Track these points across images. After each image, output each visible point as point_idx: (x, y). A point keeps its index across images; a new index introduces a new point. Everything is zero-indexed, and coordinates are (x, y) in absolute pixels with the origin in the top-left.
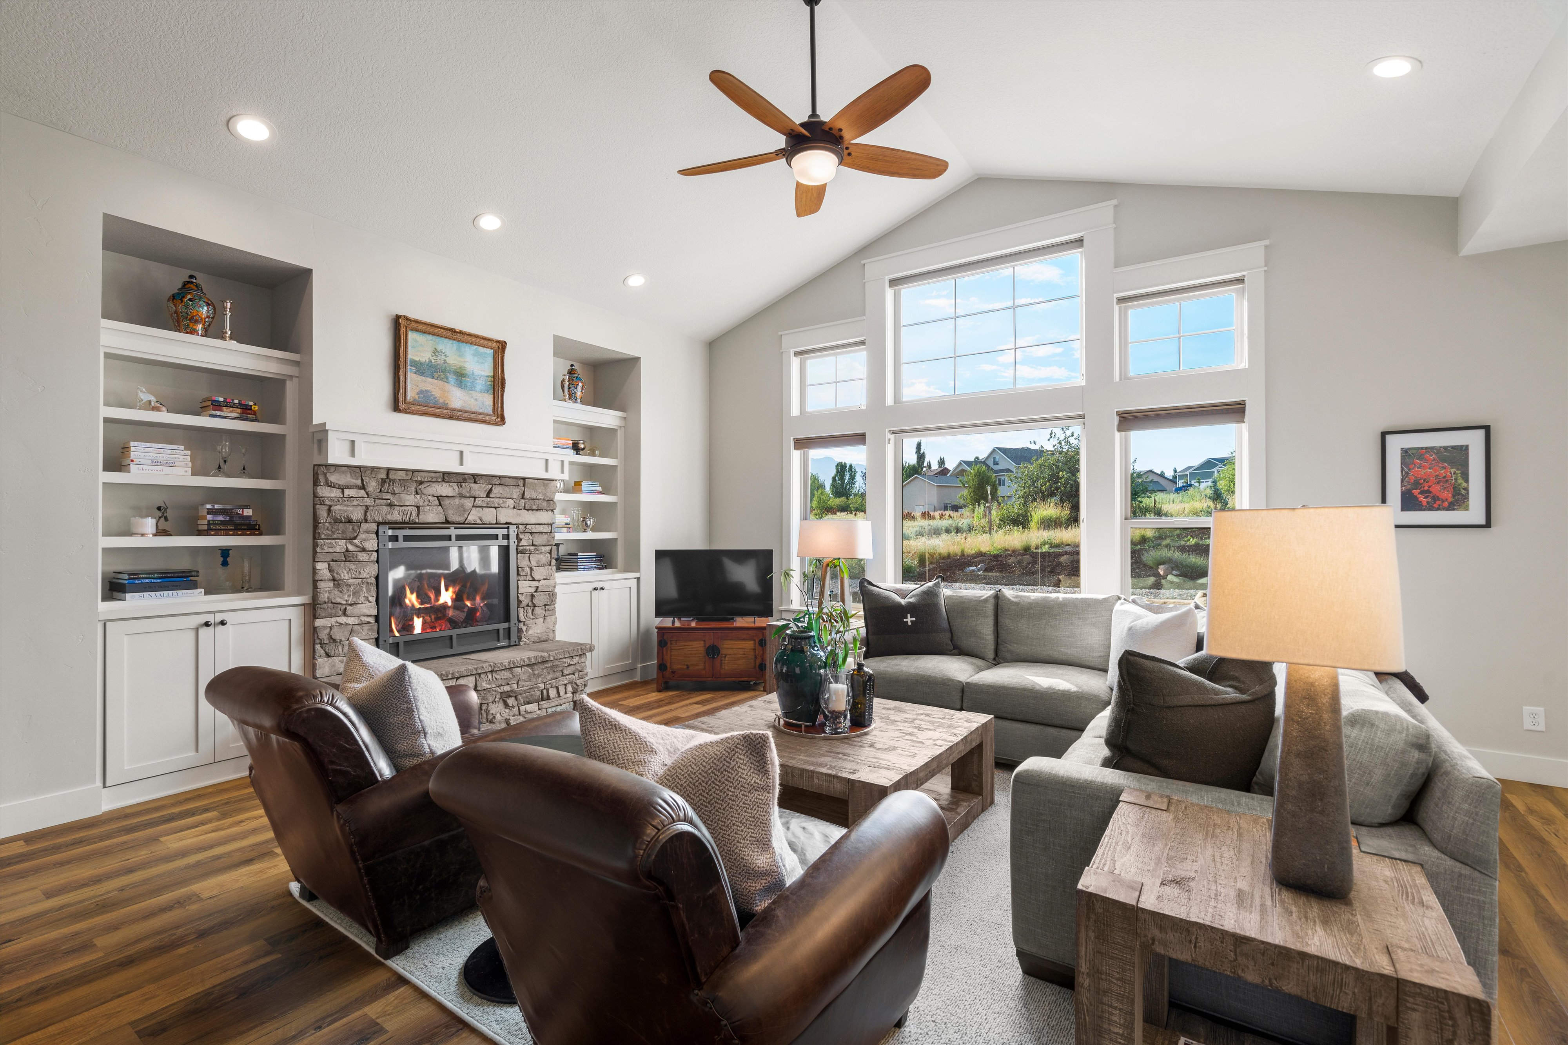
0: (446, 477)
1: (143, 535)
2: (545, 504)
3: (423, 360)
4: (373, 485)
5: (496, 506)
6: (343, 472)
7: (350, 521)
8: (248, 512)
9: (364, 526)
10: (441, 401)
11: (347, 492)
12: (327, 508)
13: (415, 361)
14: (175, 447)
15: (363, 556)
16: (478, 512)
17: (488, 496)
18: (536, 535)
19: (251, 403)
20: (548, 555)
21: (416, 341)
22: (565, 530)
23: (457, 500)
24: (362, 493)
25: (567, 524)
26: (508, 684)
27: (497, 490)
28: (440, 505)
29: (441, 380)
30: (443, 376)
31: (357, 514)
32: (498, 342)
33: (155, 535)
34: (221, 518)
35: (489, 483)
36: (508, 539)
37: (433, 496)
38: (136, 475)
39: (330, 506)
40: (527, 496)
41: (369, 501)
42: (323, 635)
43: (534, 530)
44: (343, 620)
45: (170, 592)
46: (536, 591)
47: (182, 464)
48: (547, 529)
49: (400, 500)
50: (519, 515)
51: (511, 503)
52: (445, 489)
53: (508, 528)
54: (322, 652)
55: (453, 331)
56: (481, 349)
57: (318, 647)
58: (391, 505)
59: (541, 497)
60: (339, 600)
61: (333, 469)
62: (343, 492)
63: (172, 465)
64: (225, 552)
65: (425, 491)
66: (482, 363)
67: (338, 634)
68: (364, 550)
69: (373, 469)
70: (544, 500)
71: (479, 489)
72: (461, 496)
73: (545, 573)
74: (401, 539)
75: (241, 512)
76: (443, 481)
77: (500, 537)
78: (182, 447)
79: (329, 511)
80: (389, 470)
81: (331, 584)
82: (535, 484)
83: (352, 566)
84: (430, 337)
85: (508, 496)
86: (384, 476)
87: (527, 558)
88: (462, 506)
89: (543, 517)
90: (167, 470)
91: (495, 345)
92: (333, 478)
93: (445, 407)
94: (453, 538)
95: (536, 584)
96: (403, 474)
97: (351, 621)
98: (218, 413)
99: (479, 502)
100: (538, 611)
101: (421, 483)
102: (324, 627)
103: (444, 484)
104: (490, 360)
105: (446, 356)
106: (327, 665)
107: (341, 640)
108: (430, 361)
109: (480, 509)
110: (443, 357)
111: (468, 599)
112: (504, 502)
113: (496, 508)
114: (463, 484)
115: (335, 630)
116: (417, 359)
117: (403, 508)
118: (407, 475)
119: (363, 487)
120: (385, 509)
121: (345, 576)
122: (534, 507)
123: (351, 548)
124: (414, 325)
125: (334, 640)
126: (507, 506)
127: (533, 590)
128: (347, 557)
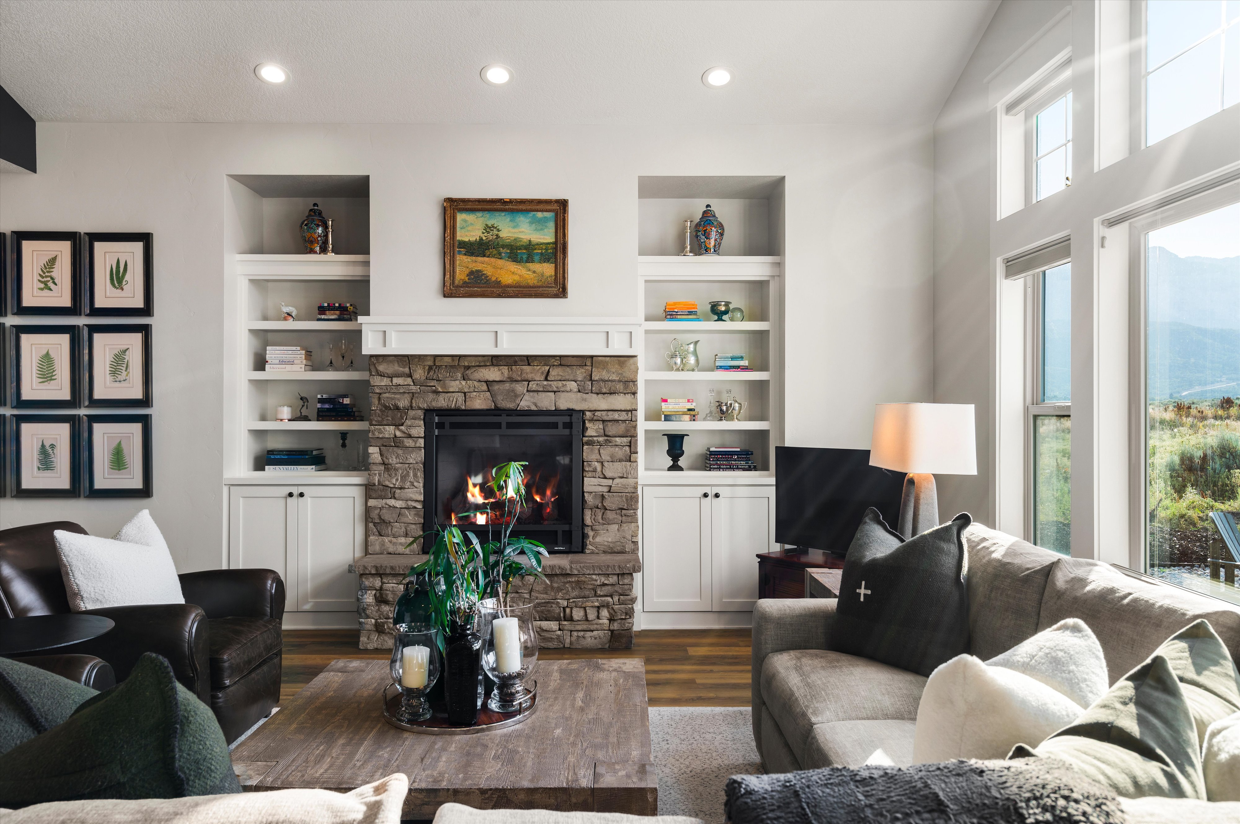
0: (495, 360)
1: (281, 420)
2: (621, 387)
3: (473, 239)
4: (419, 373)
5: (555, 389)
6: (391, 362)
7: (397, 408)
8: (347, 401)
9: (411, 413)
10: (494, 279)
11: (396, 381)
12: (377, 396)
13: (464, 242)
14: (294, 348)
15: (409, 443)
16: (533, 397)
17: (546, 379)
18: (610, 424)
19: (348, 305)
20: (627, 448)
21: (465, 221)
22: (687, 417)
23: (507, 386)
24: (409, 381)
25: (689, 410)
27: (554, 373)
28: (489, 391)
29: (493, 256)
30: (495, 252)
31: (403, 403)
32: (557, 201)
33: (289, 420)
34: (327, 406)
35: (546, 365)
36: (571, 428)
37: (479, 381)
38: (271, 373)
39: (380, 394)
40: (595, 377)
41: (414, 388)
42: (374, 514)
43: (606, 418)
44: (392, 502)
45: (292, 467)
46: (609, 491)
47: (299, 362)
48: (624, 416)
49: (444, 386)
50: (585, 400)
51: (573, 385)
52: (493, 374)
53: (571, 416)
54: (375, 530)
55: (501, 201)
56: (540, 215)
57: (371, 525)
58: (436, 392)
59: (614, 377)
60: (387, 483)
61: (381, 359)
62: (392, 381)
63: (292, 363)
64: (344, 435)
65: (471, 377)
66: (542, 229)
67: (387, 516)
68: (410, 436)
69: (421, 358)
70: (620, 381)
71: (535, 373)
72: (512, 380)
73: (620, 470)
74: (447, 426)
75: (341, 401)
76: (493, 365)
77: (560, 426)
78: (299, 348)
79: (379, 399)
80: (435, 357)
81: (382, 468)
82: (607, 363)
83: (400, 452)
84: (479, 214)
85: (571, 378)
86: (430, 363)
87: (597, 451)
88: (513, 391)
89: (620, 402)
90: (288, 367)
91: (556, 207)
92: (381, 368)
93: (498, 283)
94: (504, 425)
95: (609, 482)
96: (449, 360)
97: (399, 504)
98: (323, 317)
99: (533, 386)
100: (610, 515)
101: (468, 368)
102: (375, 508)
103: (492, 368)
104: (551, 225)
105: (498, 230)
106: (377, 543)
107: (390, 522)
108: (481, 239)
109: (535, 394)
110: (495, 232)
111: (538, 493)
112: (564, 386)
113: (555, 392)
114: (514, 367)
115: (384, 511)
116: (466, 239)
117: (449, 394)
118: (453, 360)
119: (410, 376)
120: (431, 396)
121: (393, 460)
122: (604, 390)
123: (398, 434)
124: (462, 206)
125: (384, 521)
126: (568, 389)
127: (606, 489)
128: (396, 442)
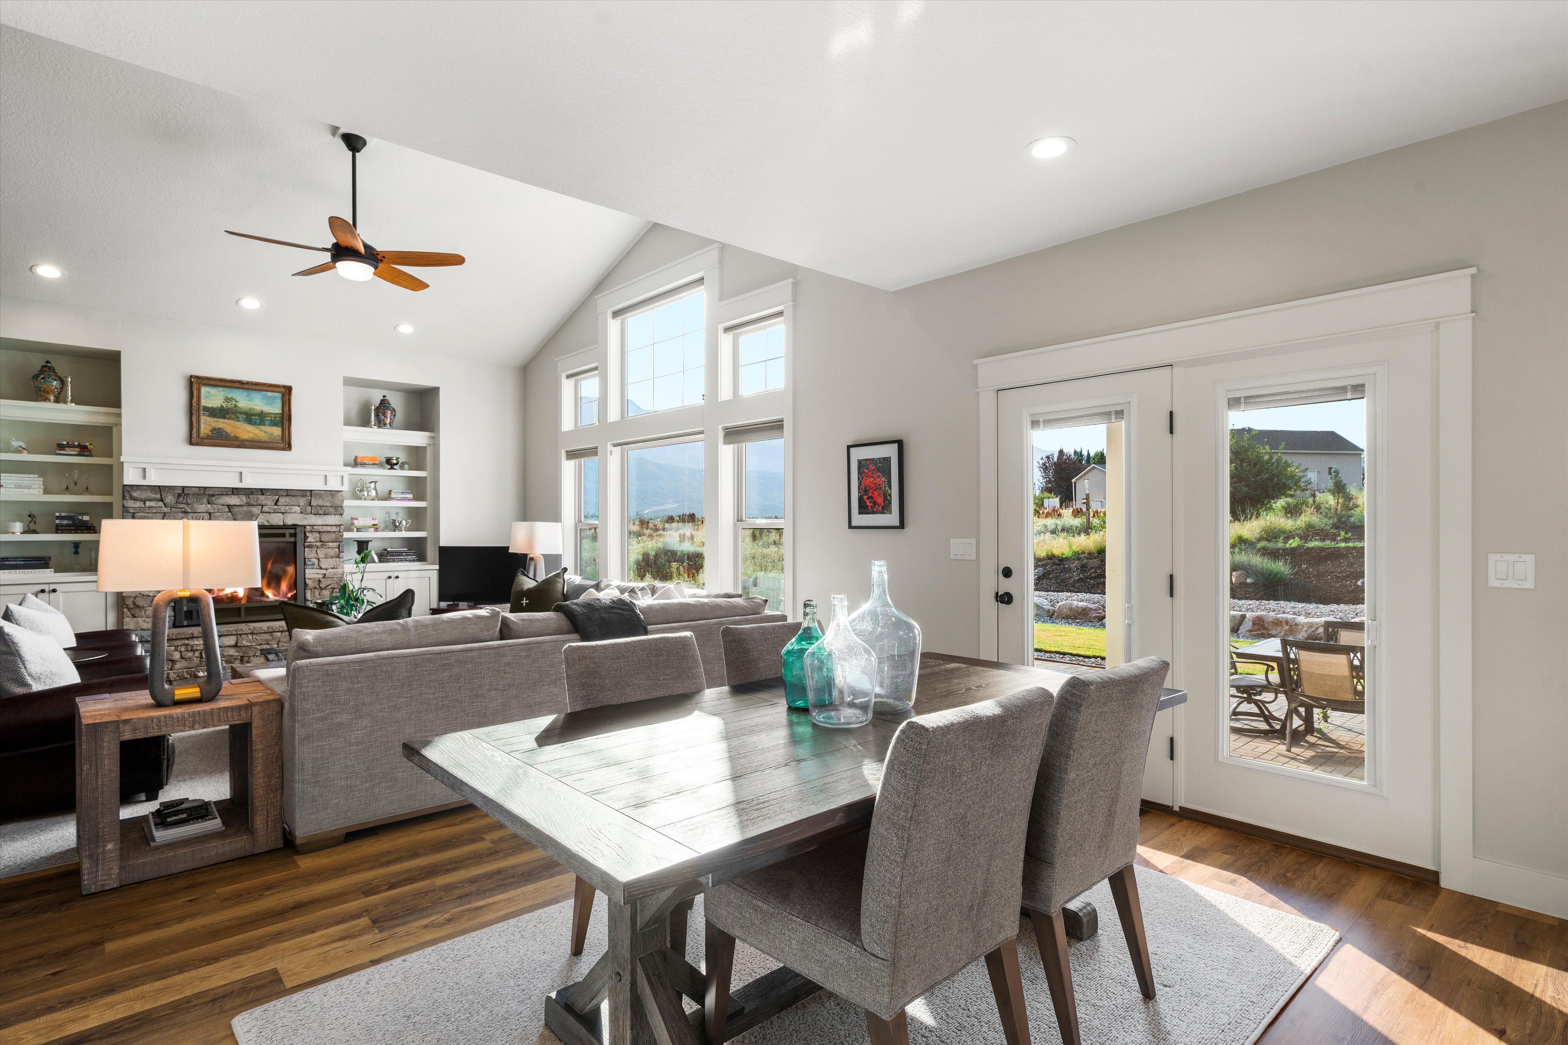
0: (235, 491)
1: (14, 533)
2: (332, 510)
3: (215, 406)
4: (170, 499)
5: (283, 511)
6: (144, 490)
8: (85, 517)
10: (232, 435)
11: (148, 504)
12: (131, 514)
13: (208, 407)
14: (31, 476)
16: (266, 516)
17: (276, 504)
18: (324, 534)
19: (87, 445)
20: (337, 550)
21: (209, 393)
22: (372, 530)
23: (245, 508)
24: (161, 504)
25: (372, 525)
26: (268, 644)
27: (282, 500)
28: (230, 511)
29: (232, 419)
30: (233, 416)
32: (284, 387)
33: (23, 533)
34: (66, 522)
35: (276, 495)
36: (296, 537)
37: (223, 505)
39: (134, 513)
40: (314, 503)
41: (165, 510)
42: (129, 602)
43: (320, 531)
45: (29, 570)
46: (324, 577)
47: (37, 487)
48: (334, 529)
49: (193, 508)
50: (306, 518)
51: (298, 509)
52: (234, 500)
53: (295, 529)
54: (129, 613)
55: (239, 382)
56: (270, 394)
57: (125, 610)
58: (185, 512)
59: (328, 504)
61: (135, 488)
62: (145, 504)
63: (29, 488)
64: (75, 544)
65: (216, 502)
66: (271, 404)
67: (141, 602)
69: (170, 488)
70: (331, 507)
71: (267, 500)
72: (249, 505)
73: (332, 563)
75: (80, 517)
76: (233, 494)
77: (287, 535)
78: (36, 476)
80: (184, 488)
82: (322, 495)
84: (221, 389)
85: (296, 504)
86: (180, 491)
87: (315, 552)
88: (250, 512)
89: (332, 520)
90: (24, 490)
91: (282, 390)
92: (136, 494)
93: (236, 438)
95: (324, 572)
96: (197, 490)
98: (63, 452)
99: (266, 509)
100: (325, 592)
101: (213, 495)
102: (130, 597)
103: (233, 496)
104: (279, 402)
105: (236, 402)
106: (132, 623)
107: (143, 607)
108: (222, 406)
109: (268, 514)
110: (234, 402)
112: (290, 509)
113: (283, 513)
114: (251, 496)
115: (138, 599)
116: (210, 406)
117: (196, 514)
118: (200, 490)
119: (162, 500)
120: (181, 515)
122: (320, 512)
124: (206, 382)
125: (138, 606)
126: (294, 511)
127: (321, 576)
